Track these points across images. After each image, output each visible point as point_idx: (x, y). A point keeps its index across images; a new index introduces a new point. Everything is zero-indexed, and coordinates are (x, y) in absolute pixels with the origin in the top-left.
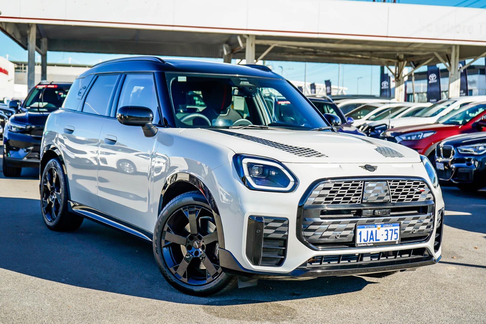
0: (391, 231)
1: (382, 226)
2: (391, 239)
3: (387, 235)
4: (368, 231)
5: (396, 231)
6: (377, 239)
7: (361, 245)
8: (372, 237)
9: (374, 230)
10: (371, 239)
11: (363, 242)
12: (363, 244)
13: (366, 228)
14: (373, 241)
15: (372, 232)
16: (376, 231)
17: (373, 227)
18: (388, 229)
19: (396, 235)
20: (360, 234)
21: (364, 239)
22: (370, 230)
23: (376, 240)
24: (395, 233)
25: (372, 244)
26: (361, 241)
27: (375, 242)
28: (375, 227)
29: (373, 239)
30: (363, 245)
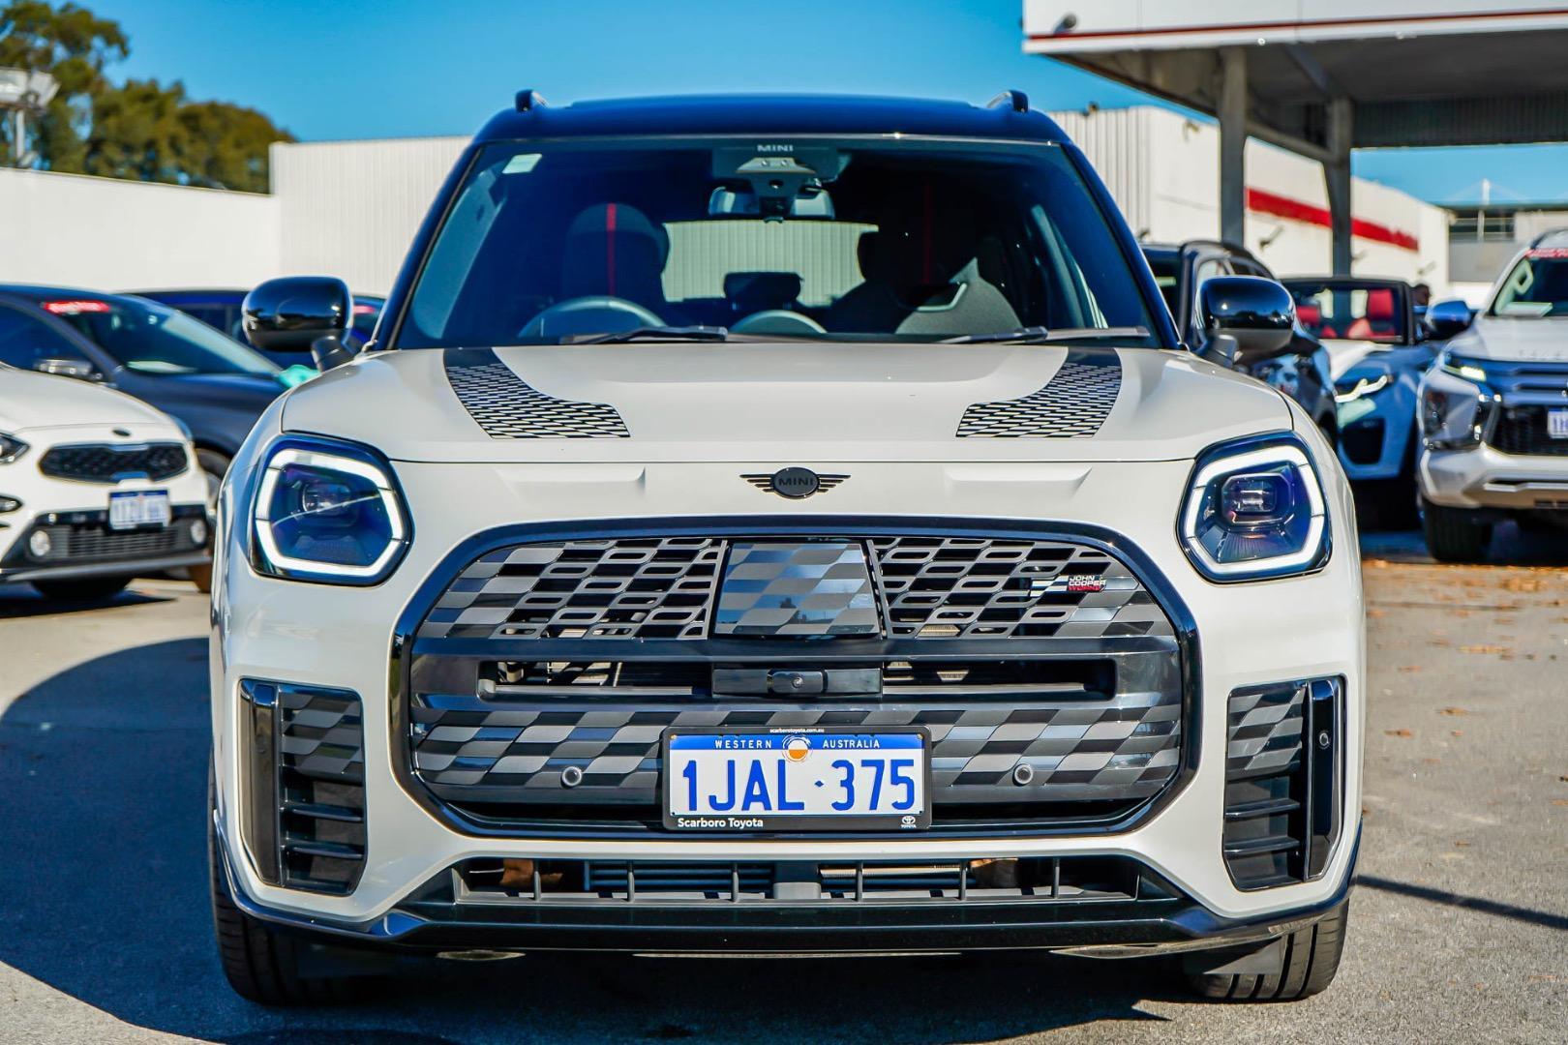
0: (873, 770)
1: (816, 745)
2: (874, 805)
3: (847, 783)
4: (731, 765)
5: (902, 771)
6: (789, 799)
7: (694, 824)
8: (756, 791)
9: (769, 759)
10: (749, 798)
11: (704, 808)
12: (707, 818)
13: (723, 747)
14: (768, 807)
15: (756, 765)
16: (781, 764)
17: (764, 747)
18: (854, 757)
19: (903, 787)
20: (690, 771)
21: (712, 799)
22: (744, 759)
23: (783, 805)
24: (896, 780)
25: (761, 824)
26: (693, 805)
27: (775, 811)
28: (777, 746)
29: (764, 798)
30: (704, 824)
